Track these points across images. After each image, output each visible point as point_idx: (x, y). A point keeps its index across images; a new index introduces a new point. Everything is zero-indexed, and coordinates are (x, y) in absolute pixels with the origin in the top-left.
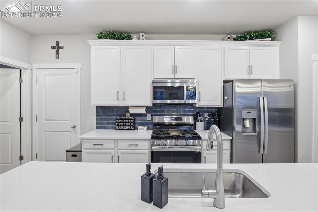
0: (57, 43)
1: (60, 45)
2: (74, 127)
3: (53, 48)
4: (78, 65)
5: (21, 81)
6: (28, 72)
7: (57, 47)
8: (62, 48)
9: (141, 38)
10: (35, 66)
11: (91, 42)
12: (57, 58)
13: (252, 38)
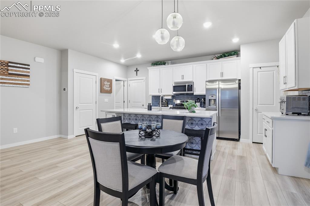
0: (137, 69)
1: (138, 69)
2: (143, 105)
3: (135, 71)
4: (144, 78)
5: (124, 86)
6: (126, 82)
7: (137, 70)
8: (138, 70)
9: (169, 63)
10: (129, 79)
11: (148, 68)
12: (137, 75)
13: (225, 56)
